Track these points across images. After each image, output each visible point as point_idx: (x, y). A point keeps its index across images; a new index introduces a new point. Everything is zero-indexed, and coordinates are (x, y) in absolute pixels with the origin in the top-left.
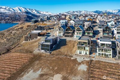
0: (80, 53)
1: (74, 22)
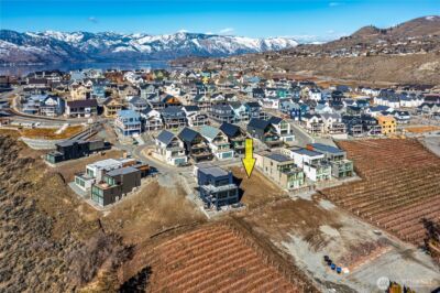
0: (292, 187)
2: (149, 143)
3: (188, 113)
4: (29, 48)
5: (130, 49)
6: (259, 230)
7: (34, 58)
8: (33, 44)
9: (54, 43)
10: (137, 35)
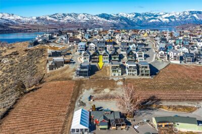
0: (114, 75)
1: (94, 45)
4: (111, 21)
7: (113, 25)
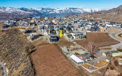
2: (44, 31)
3: (54, 26)
4: (28, 12)
5: (54, 12)
6: (58, 45)
7: (29, 15)
8: (29, 11)
9: (34, 11)
10: (56, 8)
